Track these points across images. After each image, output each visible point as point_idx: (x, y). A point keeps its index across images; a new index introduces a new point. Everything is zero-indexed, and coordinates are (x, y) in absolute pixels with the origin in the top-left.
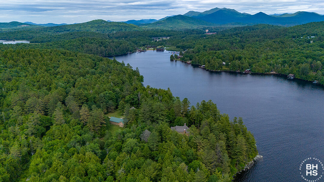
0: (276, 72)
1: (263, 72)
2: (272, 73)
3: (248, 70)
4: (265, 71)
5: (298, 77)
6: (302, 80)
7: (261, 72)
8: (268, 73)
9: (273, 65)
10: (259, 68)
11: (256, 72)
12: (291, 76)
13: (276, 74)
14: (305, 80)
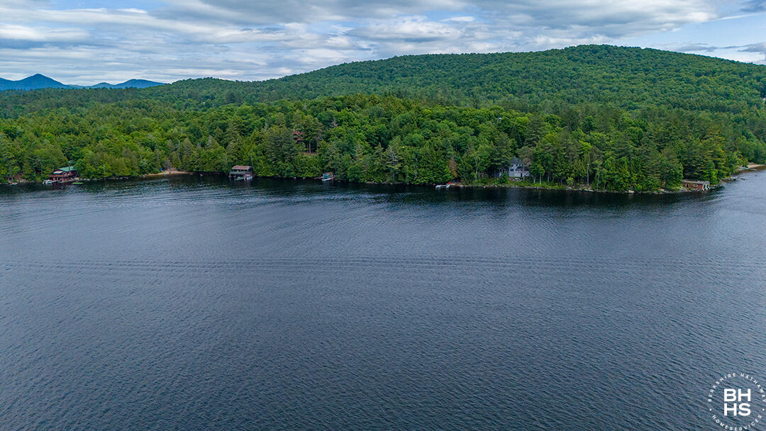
0: (183, 169)
1: (135, 174)
2: (167, 173)
3: (66, 169)
4: (142, 169)
5: (265, 171)
6: (282, 179)
7: (126, 172)
8: (150, 174)
9: (163, 145)
10: (113, 157)
11: (106, 175)
12: (242, 170)
13: (179, 175)
14: (292, 178)
